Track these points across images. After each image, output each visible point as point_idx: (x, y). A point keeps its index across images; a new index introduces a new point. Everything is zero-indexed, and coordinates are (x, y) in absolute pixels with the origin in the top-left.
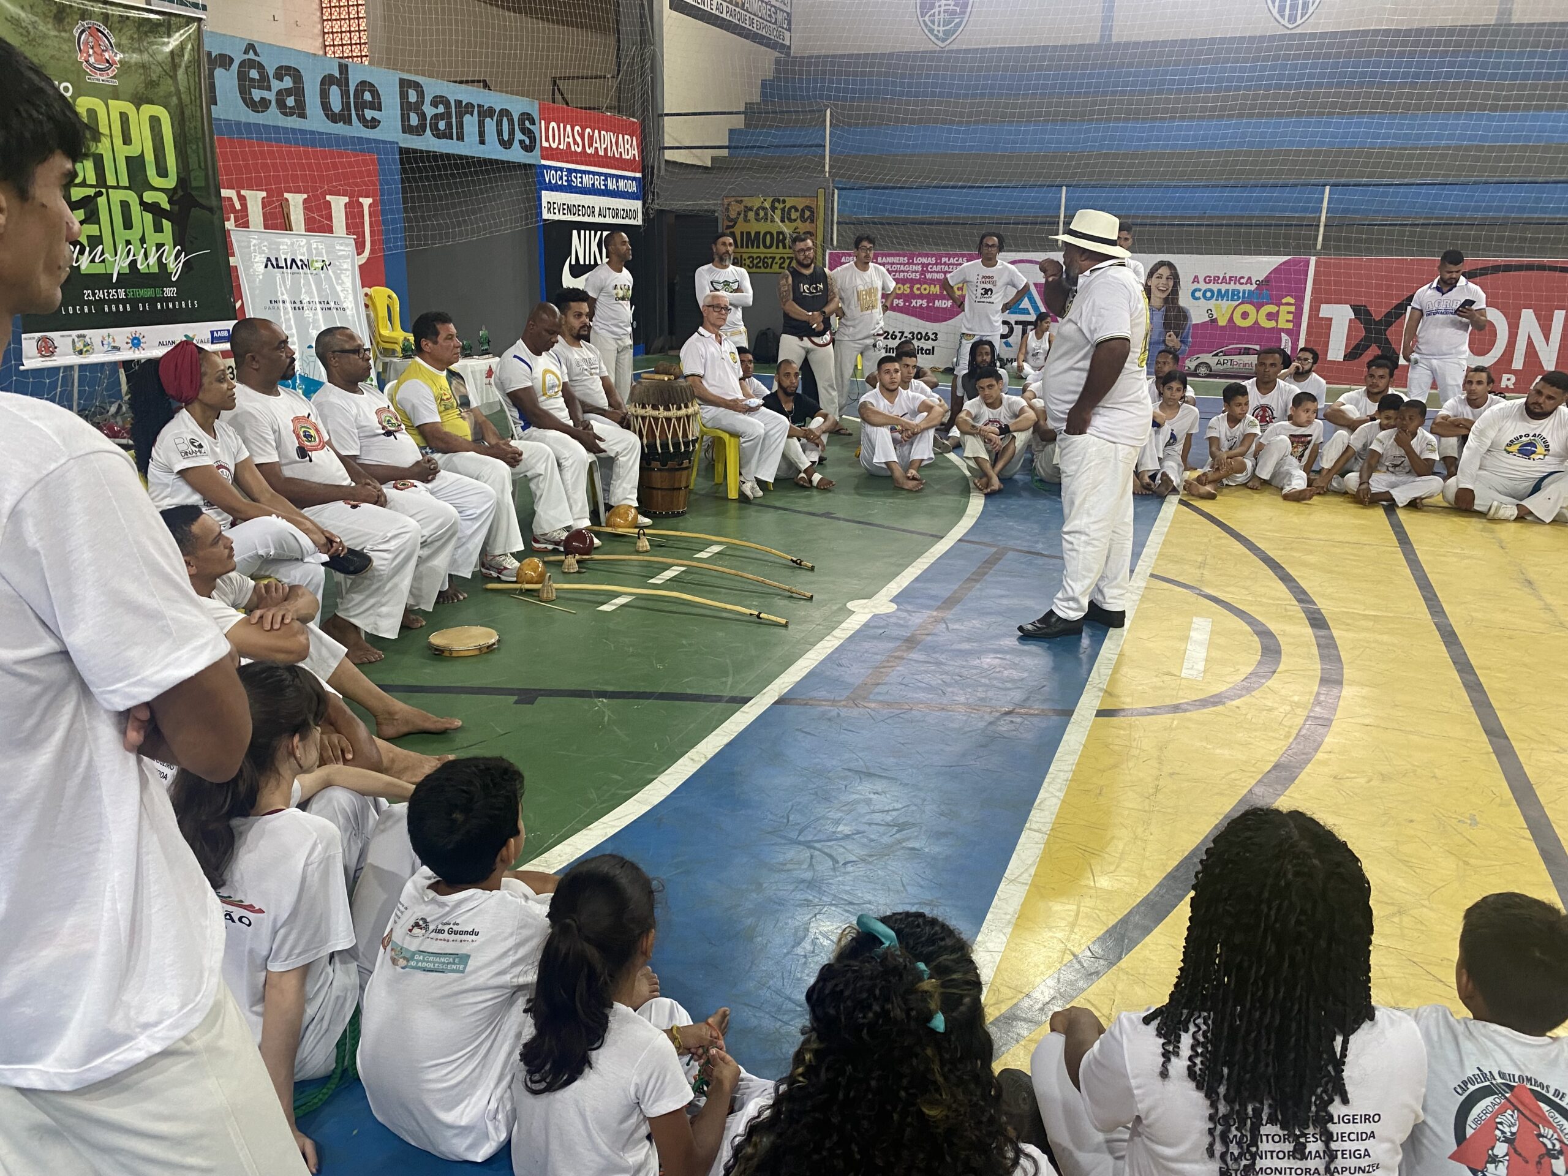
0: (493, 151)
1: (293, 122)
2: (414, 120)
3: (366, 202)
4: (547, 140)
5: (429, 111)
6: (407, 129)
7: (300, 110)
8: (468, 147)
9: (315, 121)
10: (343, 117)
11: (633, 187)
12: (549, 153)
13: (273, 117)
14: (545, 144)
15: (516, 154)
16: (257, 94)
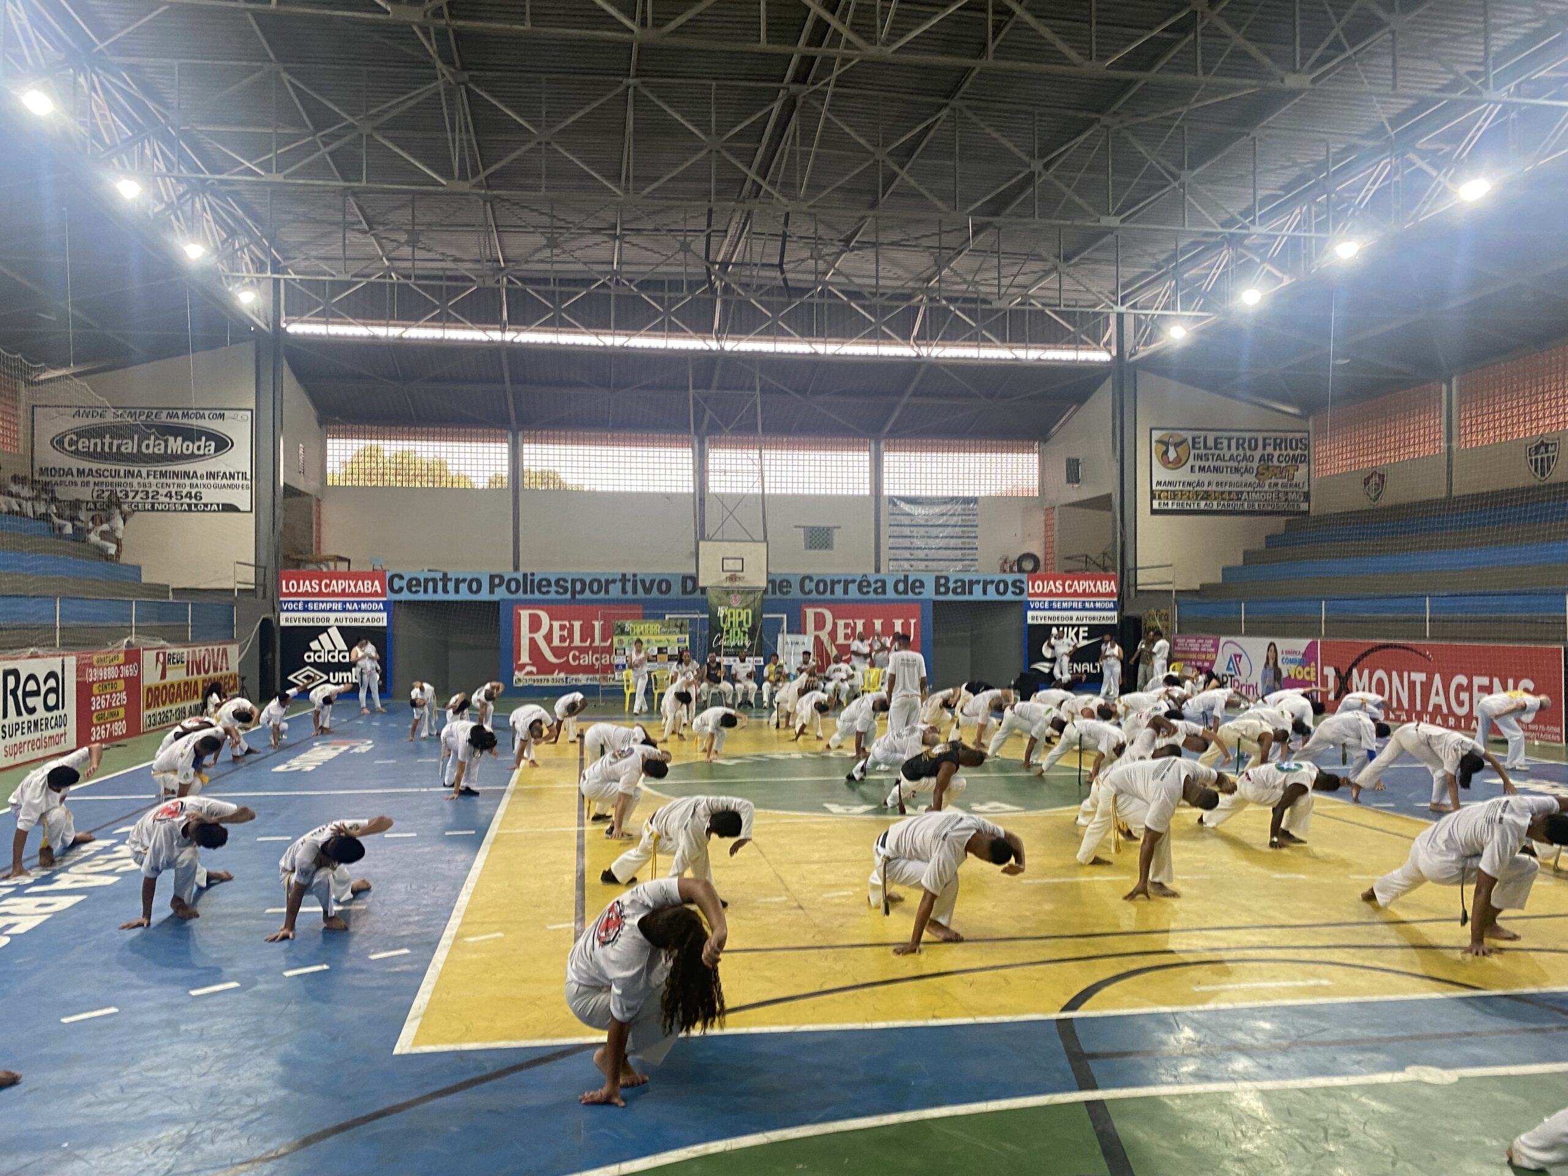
0: (992, 595)
1: (881, 597)
2: (942, 589)
3: (913, 621)
4: (1033, 588)
5: (951, 585)
6: (937, 592)
7: (884, 592)
8: (977, 595)
9: (891, 594)
10: (905, 592)
11: (1112, 605)
12: (1036, 595)
13: (872, 596)
14: (1031, 591)
15: (1009, 596)
16: (865, 590)
